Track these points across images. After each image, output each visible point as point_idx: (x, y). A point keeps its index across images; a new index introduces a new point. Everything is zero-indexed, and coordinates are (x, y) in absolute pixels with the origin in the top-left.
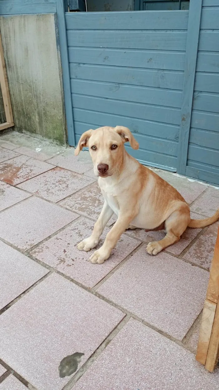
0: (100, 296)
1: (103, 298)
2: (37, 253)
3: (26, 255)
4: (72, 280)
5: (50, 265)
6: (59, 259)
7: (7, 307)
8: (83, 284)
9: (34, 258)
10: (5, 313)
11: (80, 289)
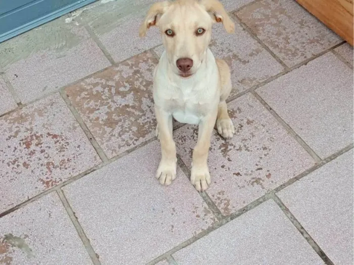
0: (331, 158)
1: (335, 156)
2: (229, 207)
3: (228, 222)
4: (297, 179)
5: (260, 197)
6: (252, 184)
7: (322, 255)
8: (308, 168)
9: (237, 213)
10: (331, 257)
11: (313, 173)
